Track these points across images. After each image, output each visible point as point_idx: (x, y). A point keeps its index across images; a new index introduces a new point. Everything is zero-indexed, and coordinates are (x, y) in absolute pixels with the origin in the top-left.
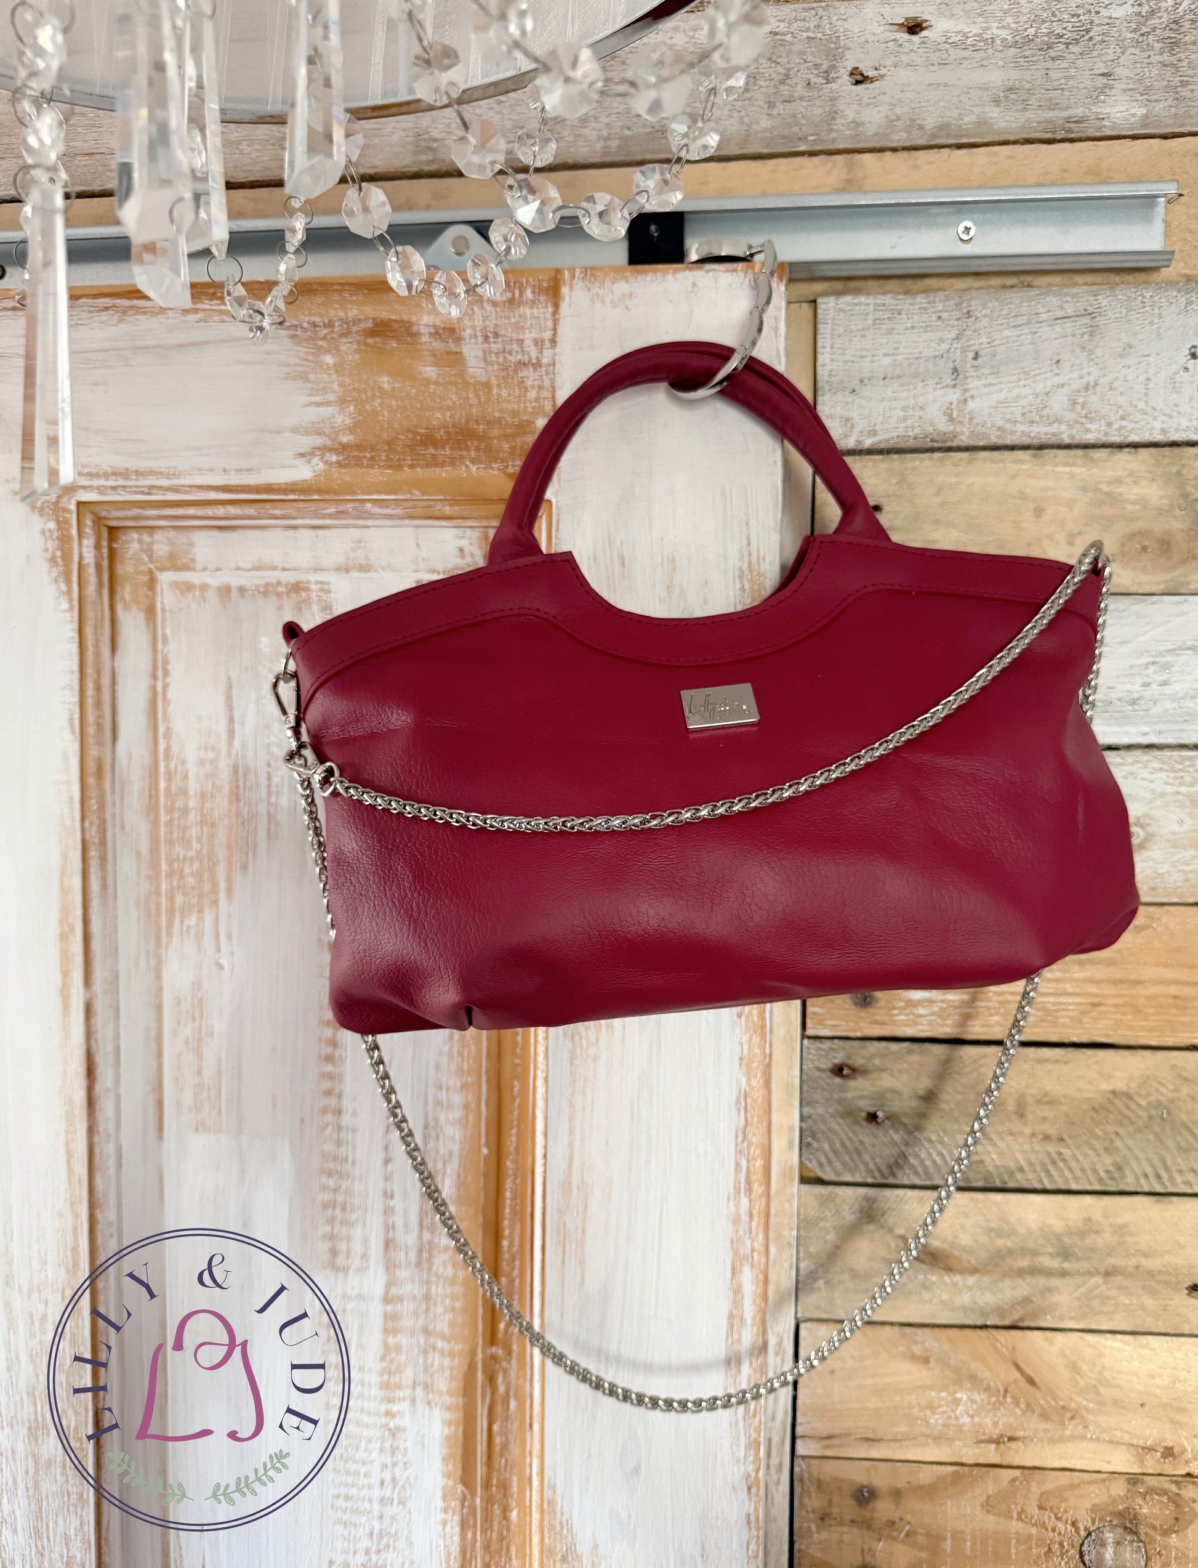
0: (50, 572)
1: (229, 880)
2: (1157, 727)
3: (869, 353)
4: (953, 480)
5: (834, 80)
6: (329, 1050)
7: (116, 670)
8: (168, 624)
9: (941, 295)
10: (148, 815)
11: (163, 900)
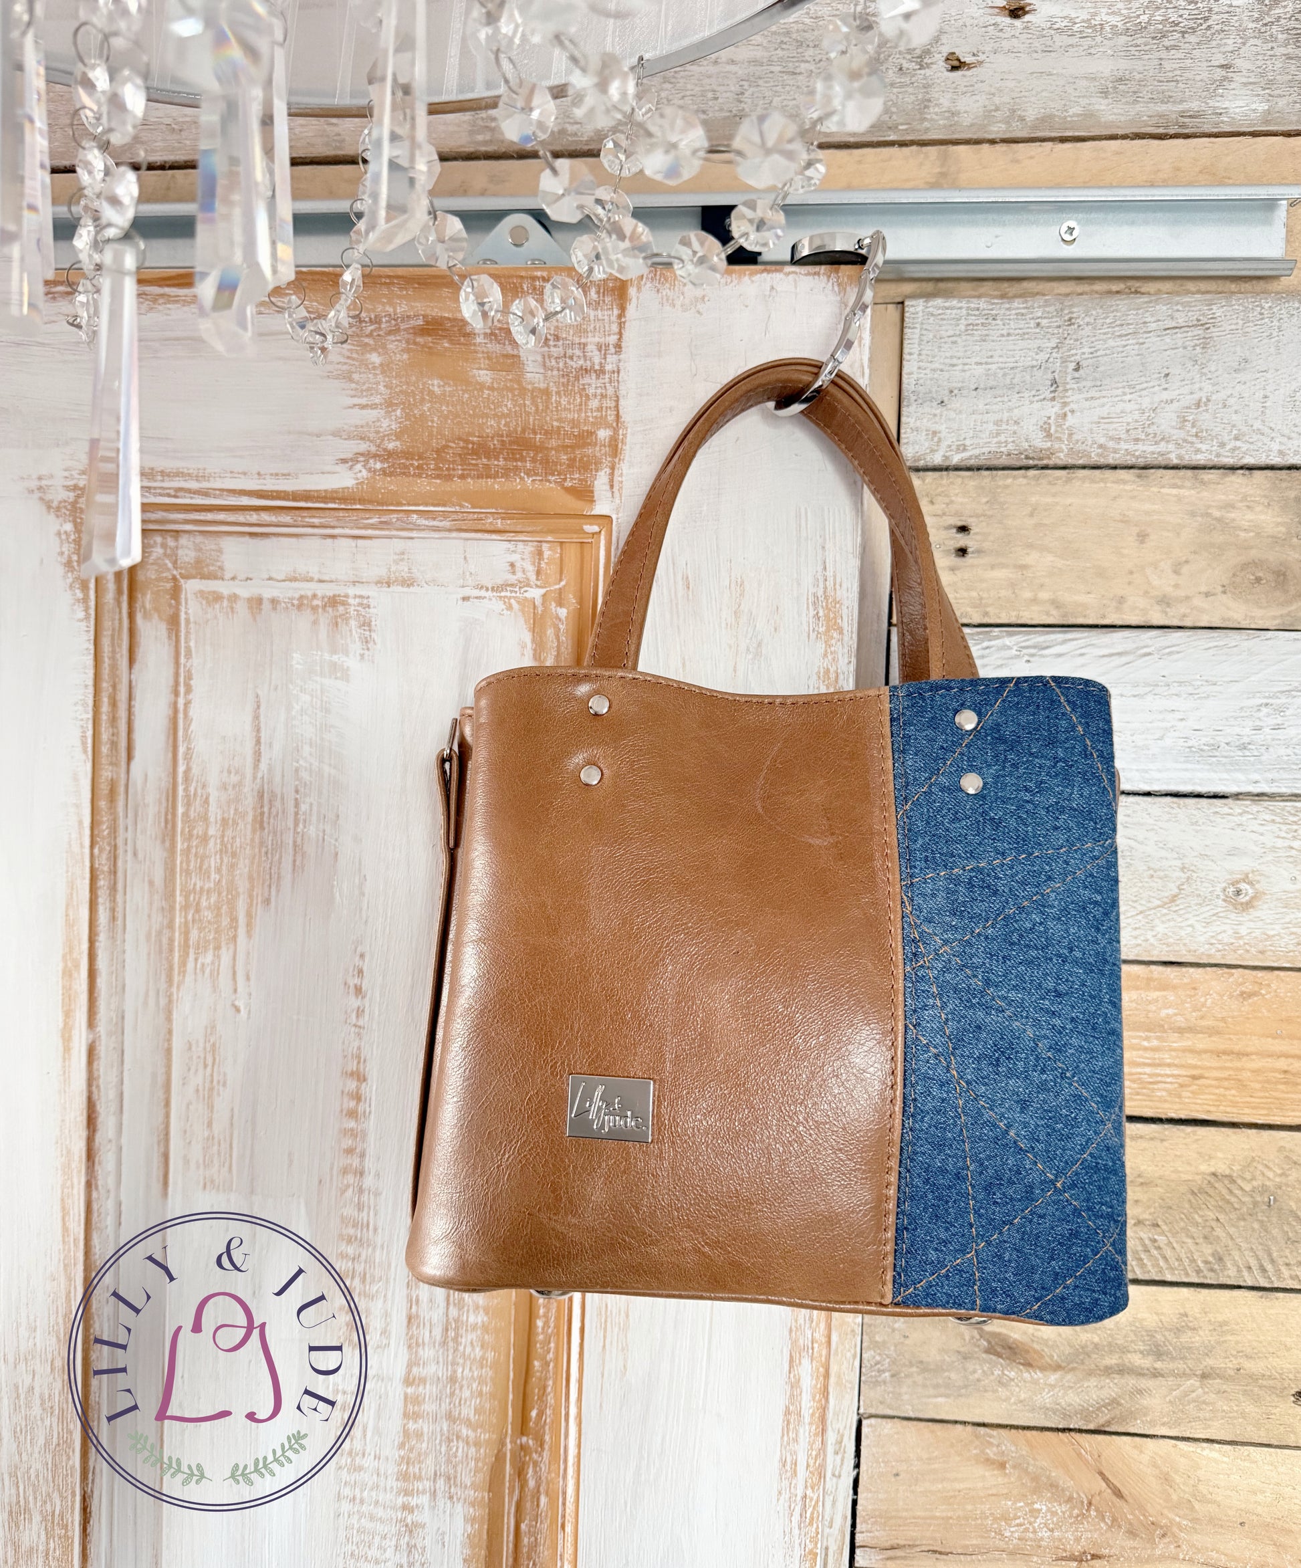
0: (65, 577)
1: (249, 915)
2: (1270, 776)
3: (960, 361)
4: (1049, 500)
5: (928, 66)
6: (352, 1104)
7: (134, 683)
8: (193, 636)
9: (1040, 300)
10: (163, 841)
11: (177, 934)
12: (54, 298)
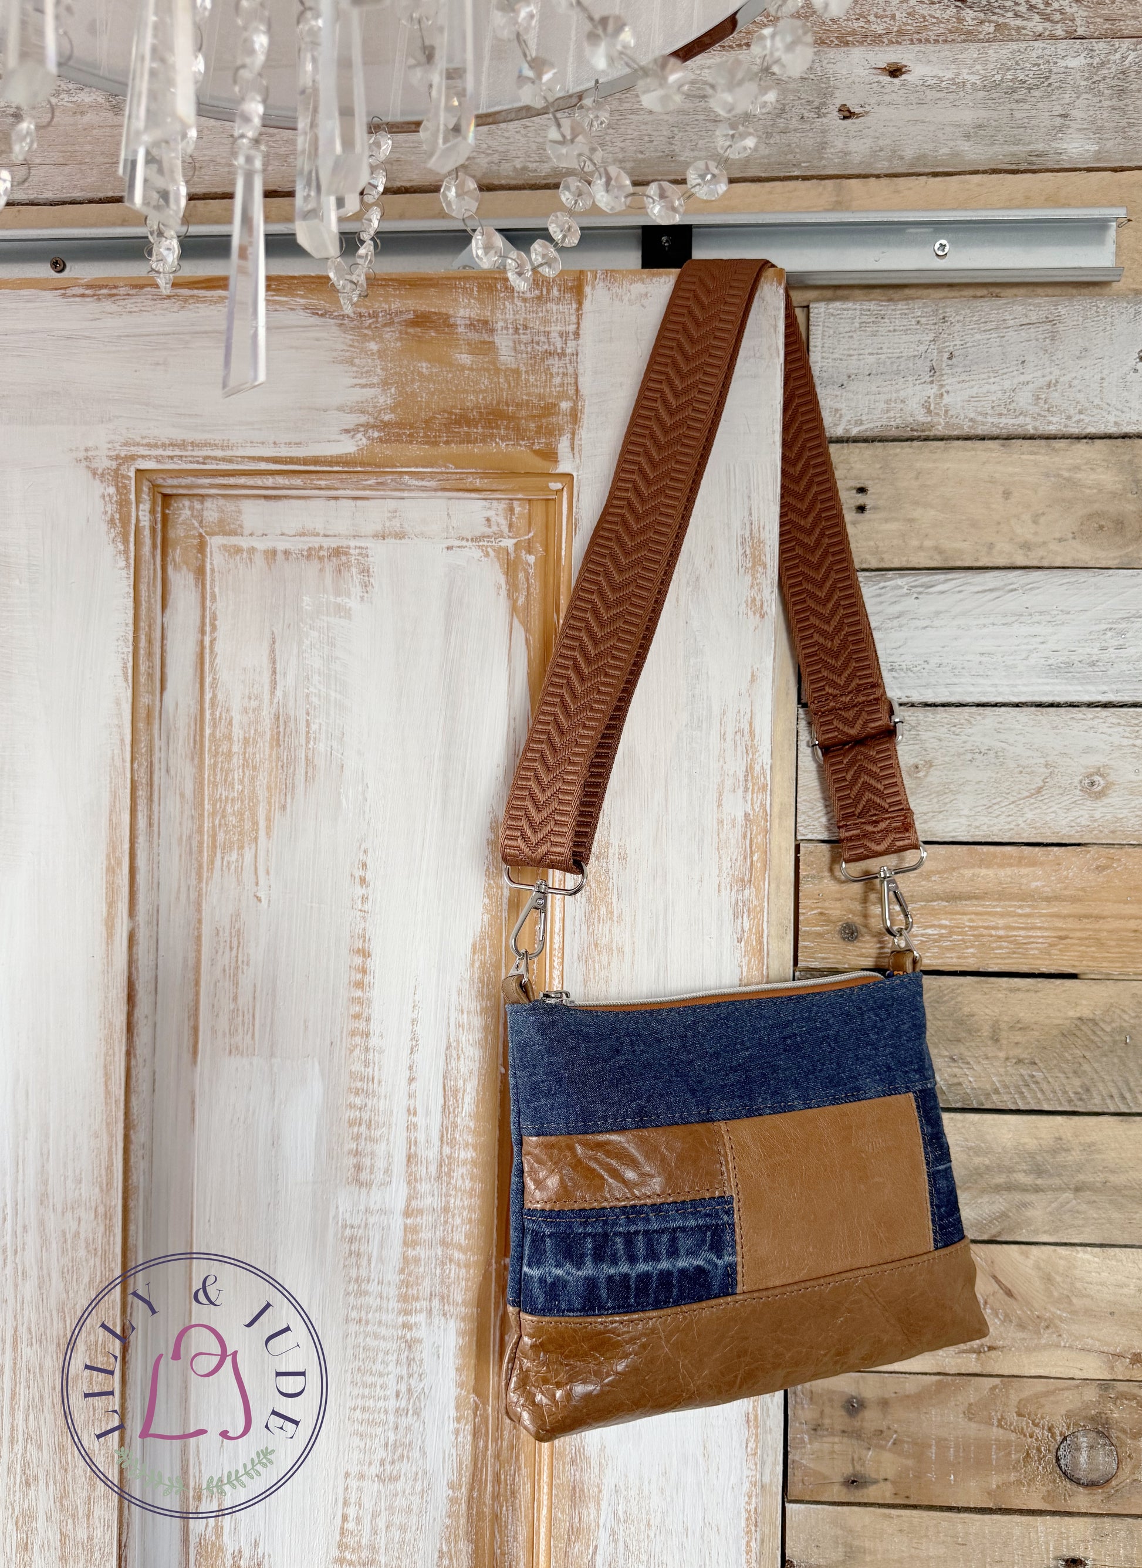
0: (108, 533)
1: (268, 819)
2: (1114, 687)
3: (856, 352)
4: (930, 465)
5: (825, 115)
6: (359, 976)
7: (166, 625)
8: (217, 583)
9: (918, 303)
10: (193, 759)
11: (206, 837)
12: (99, 299)
